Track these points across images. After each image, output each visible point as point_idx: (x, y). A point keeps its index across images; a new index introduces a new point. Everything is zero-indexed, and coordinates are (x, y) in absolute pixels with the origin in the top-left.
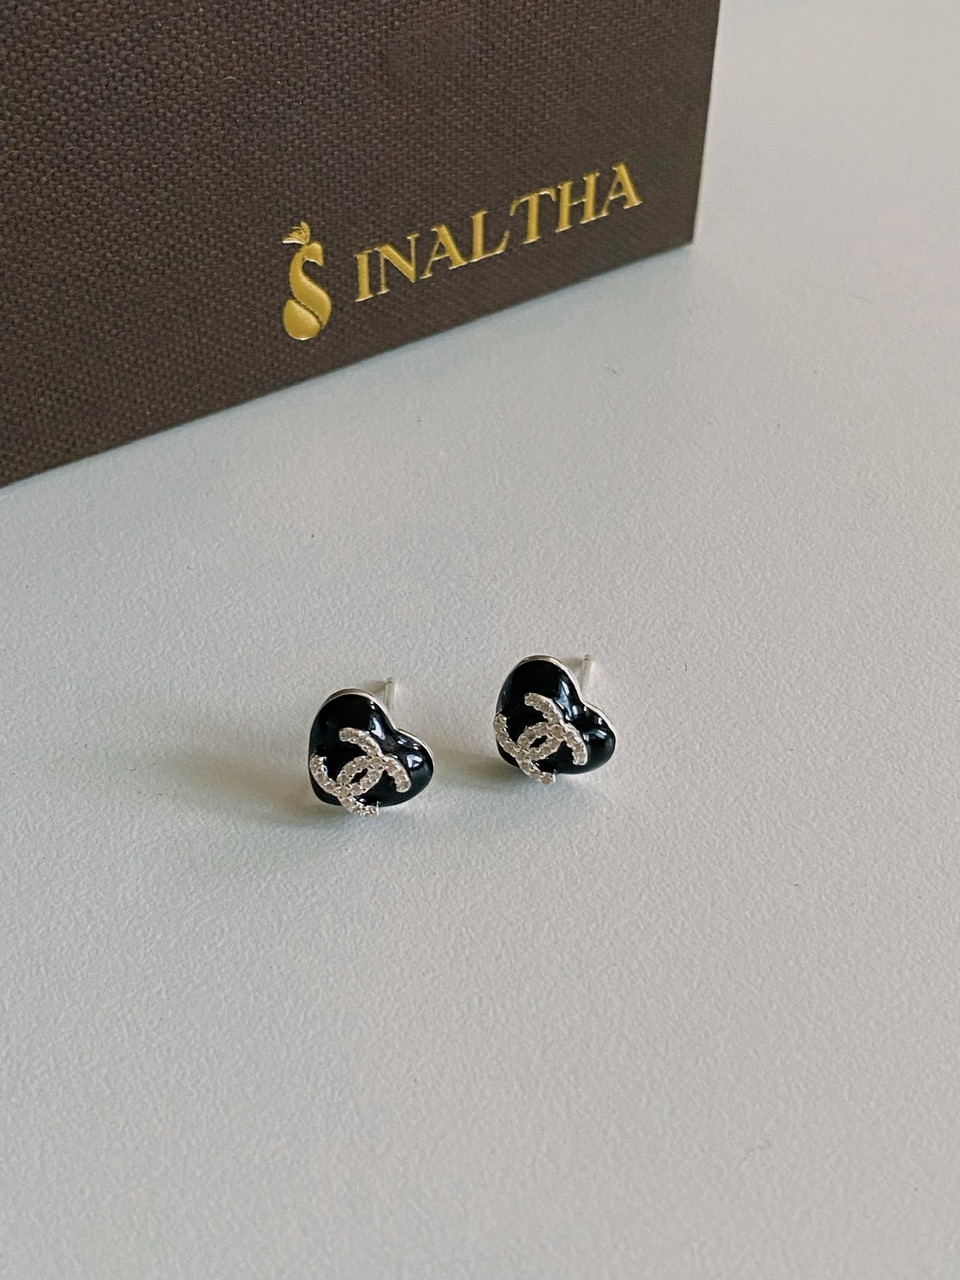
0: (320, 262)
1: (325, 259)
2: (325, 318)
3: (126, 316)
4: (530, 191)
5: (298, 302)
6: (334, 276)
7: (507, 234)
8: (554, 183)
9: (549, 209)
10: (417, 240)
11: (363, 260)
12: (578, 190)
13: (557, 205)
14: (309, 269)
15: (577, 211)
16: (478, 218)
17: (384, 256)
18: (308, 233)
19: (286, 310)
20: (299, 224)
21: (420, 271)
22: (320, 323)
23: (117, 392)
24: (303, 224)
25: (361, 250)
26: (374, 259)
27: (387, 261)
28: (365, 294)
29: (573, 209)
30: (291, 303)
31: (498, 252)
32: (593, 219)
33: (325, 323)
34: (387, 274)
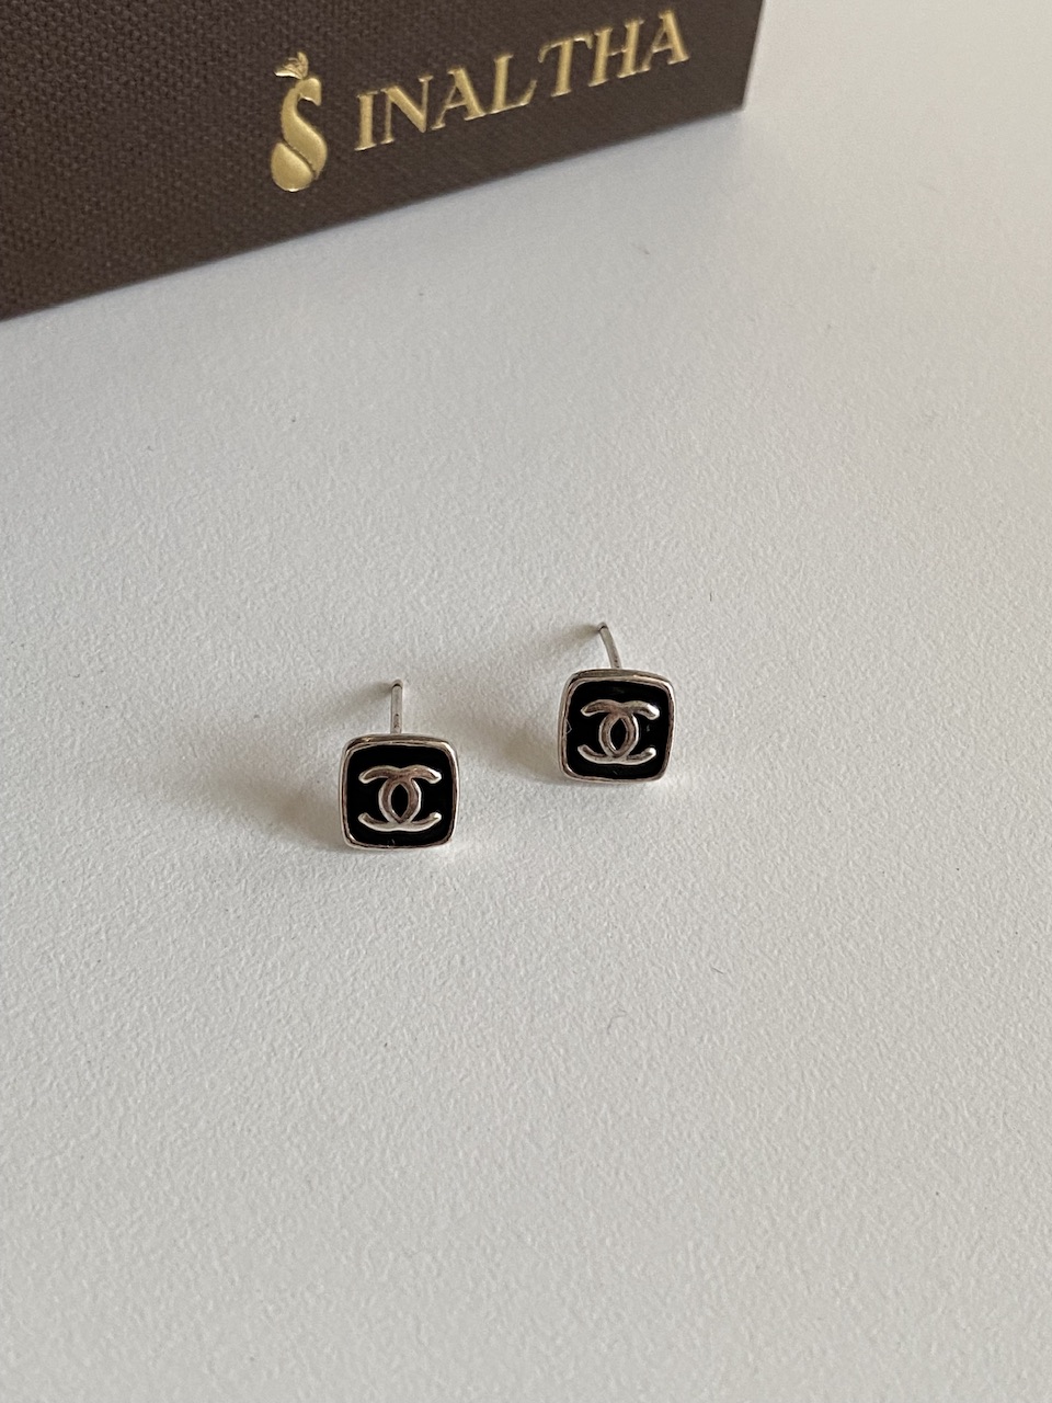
0: (317, 101)
1: (324, 98)
2: (319, 166)
3: (90, 149)
4: (563, 36)
5: (289, 147)
6: (332, 117)
7: (534, 83)
8: (592, 27)
9: (584, 57)
10: (430, 82)
11: (367, 102)
12: (618, 39)
13: (593, 54)
14: (305, 109)
15: (615, 63)
16: (502, 62)
17: (391, 99)
18: (306, 67)
19: (275, 154)
20: (296, 56)
21: (431, 120)
22: (313, 172)
23: (74, 237)
24: (302, 56)
25: (365, 89)
26: (379, 102)
27: (394, 106)
28: (366, 143)
29: (610, 60)
30: (282, 147)
31: (522, 104)
32: (633, 73)
33: (318, 172)
34: (394, 121)
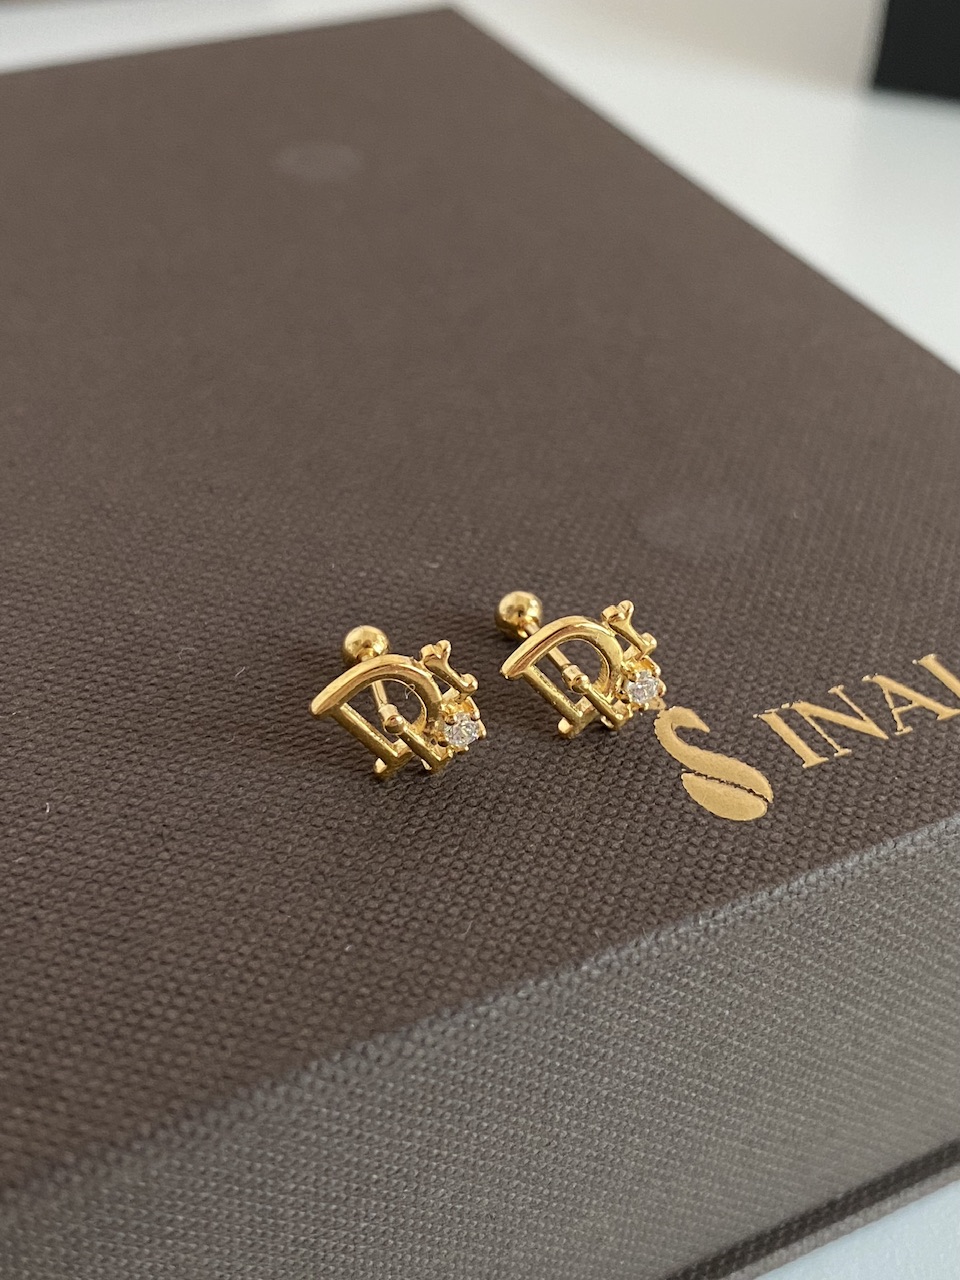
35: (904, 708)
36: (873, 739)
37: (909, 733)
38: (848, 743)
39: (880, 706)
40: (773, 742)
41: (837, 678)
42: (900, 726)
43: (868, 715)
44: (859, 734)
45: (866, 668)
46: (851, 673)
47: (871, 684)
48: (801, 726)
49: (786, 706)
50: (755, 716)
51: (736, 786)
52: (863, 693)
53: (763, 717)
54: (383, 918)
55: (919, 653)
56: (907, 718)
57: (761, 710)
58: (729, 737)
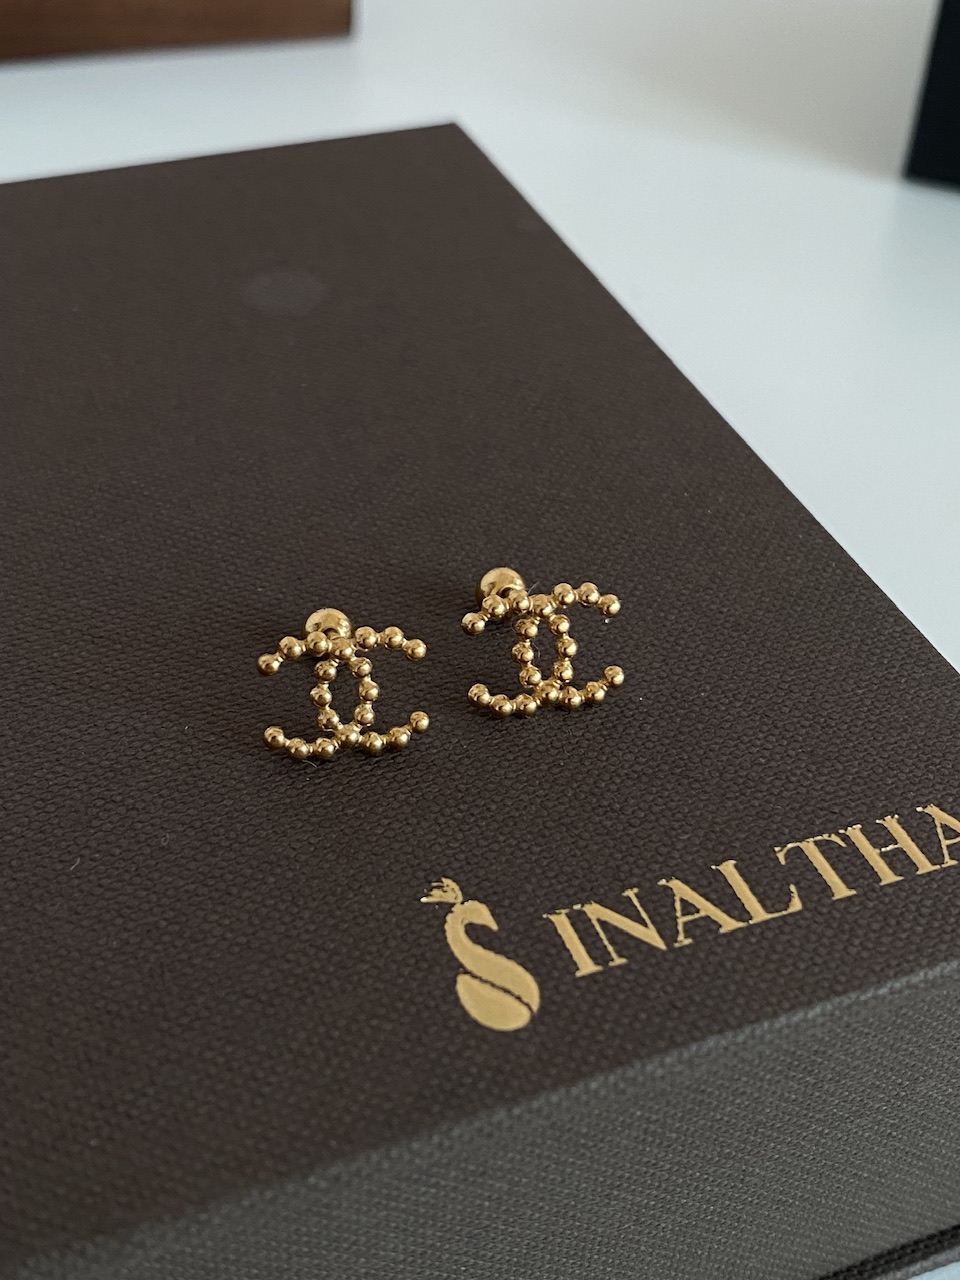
35: (690, 918)
36: (652, 949)
37: (687, 946)
38: (625, 952)
39: (667, 914)
40: (555, 946)
41: (635, 880)
42: (681, 937)
43: (653, 922)
44: (639, 942)
45: (665, 871)
46: (648, 875)
47: (666, 888)
48: (586, 929)
49: (577, 907)
50: (545, 916)
51: (507, 991)
52: (654, 898)
53: (553, 918)
54: (135, 1112)
55: (720, 858)
56: (689, 929)
57: (552, 911)
58: (515, 938)
